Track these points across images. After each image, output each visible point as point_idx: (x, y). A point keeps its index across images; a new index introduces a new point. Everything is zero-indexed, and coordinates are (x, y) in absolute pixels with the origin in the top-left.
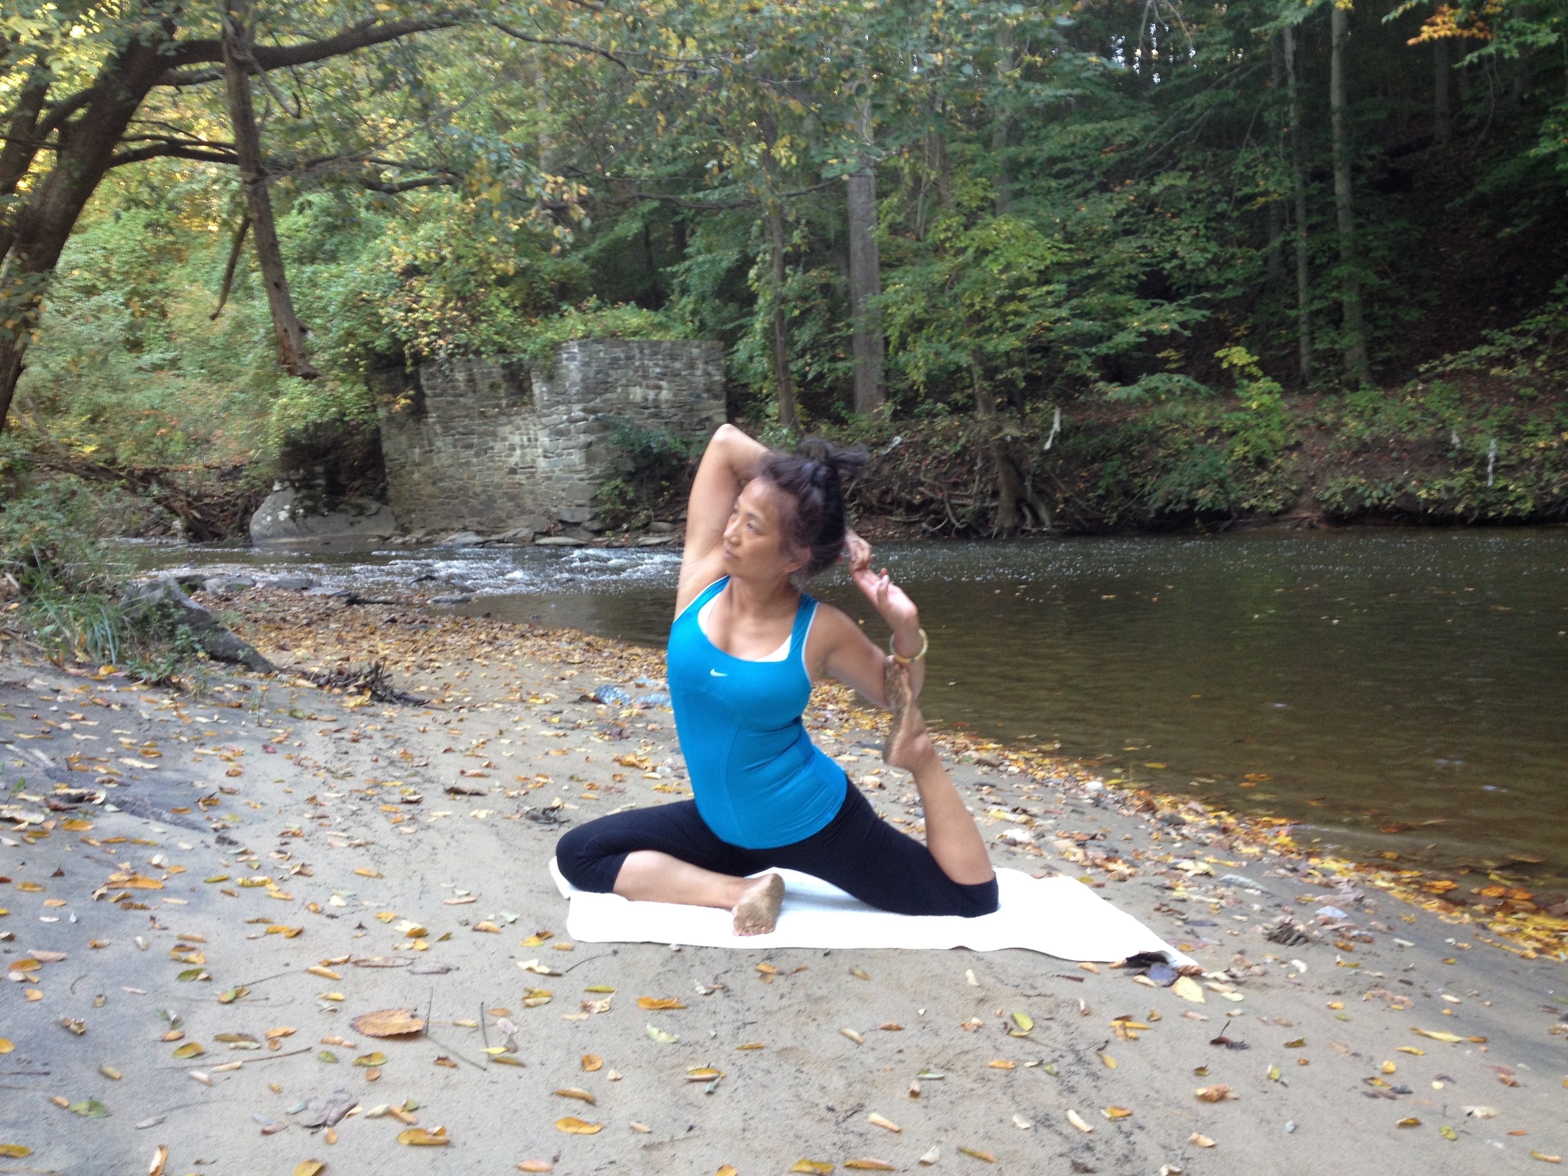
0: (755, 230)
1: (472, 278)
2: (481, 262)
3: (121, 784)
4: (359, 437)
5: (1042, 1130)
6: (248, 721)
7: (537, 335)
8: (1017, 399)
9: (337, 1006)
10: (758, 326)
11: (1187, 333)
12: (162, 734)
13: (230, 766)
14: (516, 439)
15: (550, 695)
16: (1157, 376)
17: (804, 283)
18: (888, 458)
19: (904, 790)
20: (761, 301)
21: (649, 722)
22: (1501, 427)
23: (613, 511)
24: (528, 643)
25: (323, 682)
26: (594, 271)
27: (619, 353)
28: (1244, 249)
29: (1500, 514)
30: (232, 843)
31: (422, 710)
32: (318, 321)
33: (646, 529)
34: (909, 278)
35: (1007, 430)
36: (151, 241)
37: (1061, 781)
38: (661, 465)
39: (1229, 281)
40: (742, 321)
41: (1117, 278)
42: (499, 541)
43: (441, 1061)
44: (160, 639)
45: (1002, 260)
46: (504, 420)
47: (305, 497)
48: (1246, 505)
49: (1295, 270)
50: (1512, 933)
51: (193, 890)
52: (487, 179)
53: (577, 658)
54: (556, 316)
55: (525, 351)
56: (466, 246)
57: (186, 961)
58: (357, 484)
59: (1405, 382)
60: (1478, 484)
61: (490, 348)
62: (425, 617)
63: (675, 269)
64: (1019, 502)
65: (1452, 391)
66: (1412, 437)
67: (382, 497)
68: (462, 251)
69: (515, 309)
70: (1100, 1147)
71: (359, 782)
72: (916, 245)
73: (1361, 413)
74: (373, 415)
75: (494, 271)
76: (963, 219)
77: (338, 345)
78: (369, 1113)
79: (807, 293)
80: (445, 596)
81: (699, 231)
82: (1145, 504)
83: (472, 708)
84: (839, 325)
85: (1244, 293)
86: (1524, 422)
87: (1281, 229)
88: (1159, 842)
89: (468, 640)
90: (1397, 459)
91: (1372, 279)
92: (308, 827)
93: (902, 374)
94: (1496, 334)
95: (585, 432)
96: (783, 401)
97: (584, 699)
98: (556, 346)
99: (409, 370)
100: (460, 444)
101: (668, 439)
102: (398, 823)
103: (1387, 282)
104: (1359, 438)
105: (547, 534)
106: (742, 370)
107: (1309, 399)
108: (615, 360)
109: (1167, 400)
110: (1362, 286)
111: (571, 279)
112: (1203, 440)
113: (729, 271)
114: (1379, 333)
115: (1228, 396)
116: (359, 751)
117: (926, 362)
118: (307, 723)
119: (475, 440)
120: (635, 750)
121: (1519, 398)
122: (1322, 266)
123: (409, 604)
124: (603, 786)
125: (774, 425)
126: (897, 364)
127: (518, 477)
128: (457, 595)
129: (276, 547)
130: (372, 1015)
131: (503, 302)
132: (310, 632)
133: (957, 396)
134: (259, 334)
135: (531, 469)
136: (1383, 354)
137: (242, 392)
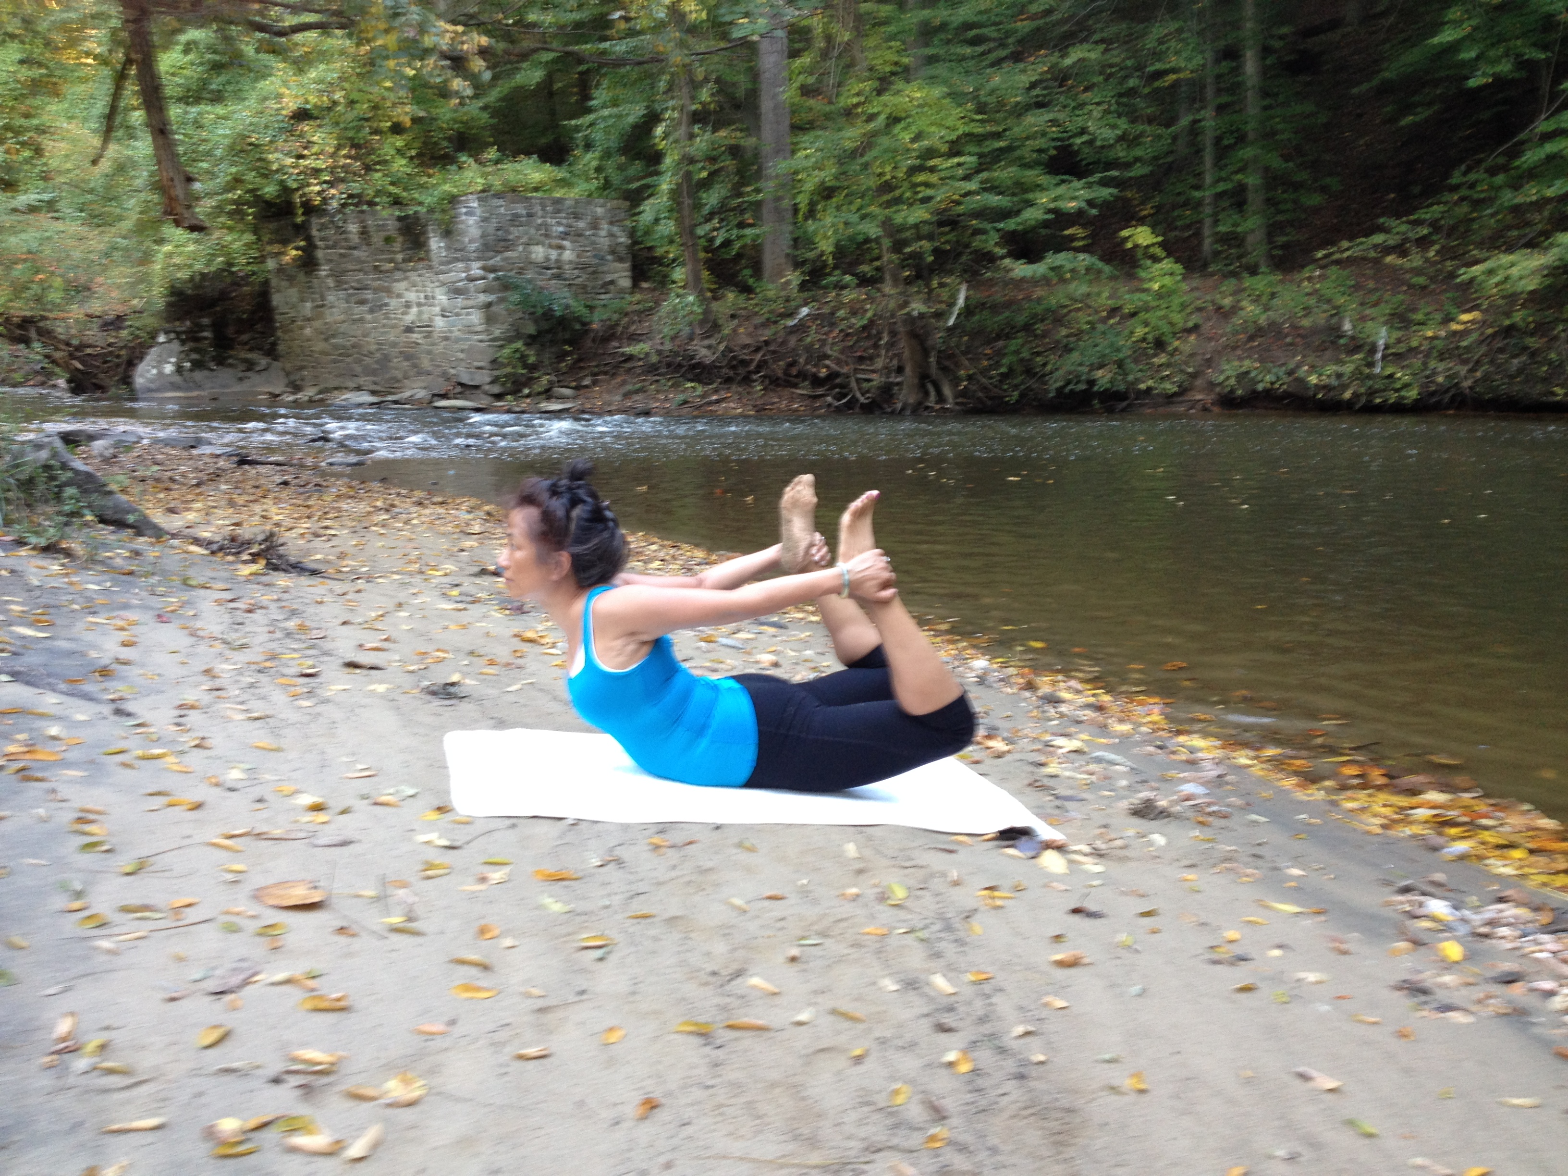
0: (662, 85)
1: (366, 124)
2: (375, 107)
3: (15, 654)
4: (246, 289)
5: (910, 992)
6: (141, 588)
7: (435, 187)
8: (924, 273)
9: (239, 877)
10: (665, 187)
11: (1094, 212)
12: (52, 602)
13: (123, 636)
14: (412, 296)
15: (450, 567)
16: (1063, 255)
17: (713, 143)
18: (795, 329)
19: (798, 668)
20: (668, 161)
22: (1392, 315)
23: (514, 374)
24: (427, 511)
25: (216, 549)
26: (494, 121)
27: (520, 209)
28: (1154, 127)
29: (1387, 401)
30: (129, 715)
31: (317, 580)
32: (204, 165)
33: (548, 394)
34: (820, 144)
35: (914, 305)
36: (25, 73)
38: (563, 330)
39: (1137, 159)
40: (648, 180)
41: (1027, 152)
42: (395, 402)
43: (342, 930)
44: (46, 501)
45: (914, 128)
46: (398, 275)
47: (191, 350)
48: (1143, 386)
49: (1202, 150)
50: (1363, 809)
51: (91, 762)
52: (382, 26)
53: (477, 528)
54: (454, 167)
55: (421, 204)
56: (360, 91)
57: (87, 833)
58: (245, 337)
59: (1303, 267)
60: (1367, 371)
61: (385, 199)
62: (318, 480)
63: (579, 122)
64: (924, 378)
65: (1348, 278)
66: (1306, 323)
67: (272, 352)
68: (355, 96)
69: (411, 158)
70: (962, 1009)
71: (256, 654)
72: (828, 108)
73: (1259, 297)
74: (262, 266)
75: (390, 118)
76: (876, 84)
77: (225, 191)
78: (272, 980)
79: (715, 153)
80: (339, 458)
81: (605, 83)
82: (1045, 383)
83: (370, 579)
84: (749, 189)
85: (1151, 172)
86: (1414, 310)
87: (1191, 108)
88: (1038, 720)
89: (363, 507)
90: (1291, 344)
91: (1276, 162)
92: (206, 698)
93: (811, 243)
94: (1392, 222)
95: (484, 291)
96: (689, 266)
97: (483, 572)
98: (453, 200)
99: (299, 219)
100: (353, 299)
101: (571, 302)
102: (295, 697)
103: (1291, 164)
104: (1255, 323)
105: (444, 396)
106: (647, 233)
107: (1210, 282)
108: (516, 216)
109: (1073, 279)
110: (1267, 169)
111: (470, 129)
112: (1104, 320)
113: (635, 127)
114: (1279, 218)
115: (1131, 276)
116: (254, 622)
117: (836, 232)
118: (202, 592)
119: (369, 295)
120: (535, 626)
121: (1411, 286)
122: (1231, 147)
123: (302, 466)
124: (503, 661)
125: (680, 291)
126: (805, 232)
127: (415, 337)
128: (352, 459)
130: (273, 886)
131: (398, 151)
132: (200, 494)
133: (865, 268)
134: (142, 177)
135: (427, 328)
136: (1285, 239)
137: (124, 238)
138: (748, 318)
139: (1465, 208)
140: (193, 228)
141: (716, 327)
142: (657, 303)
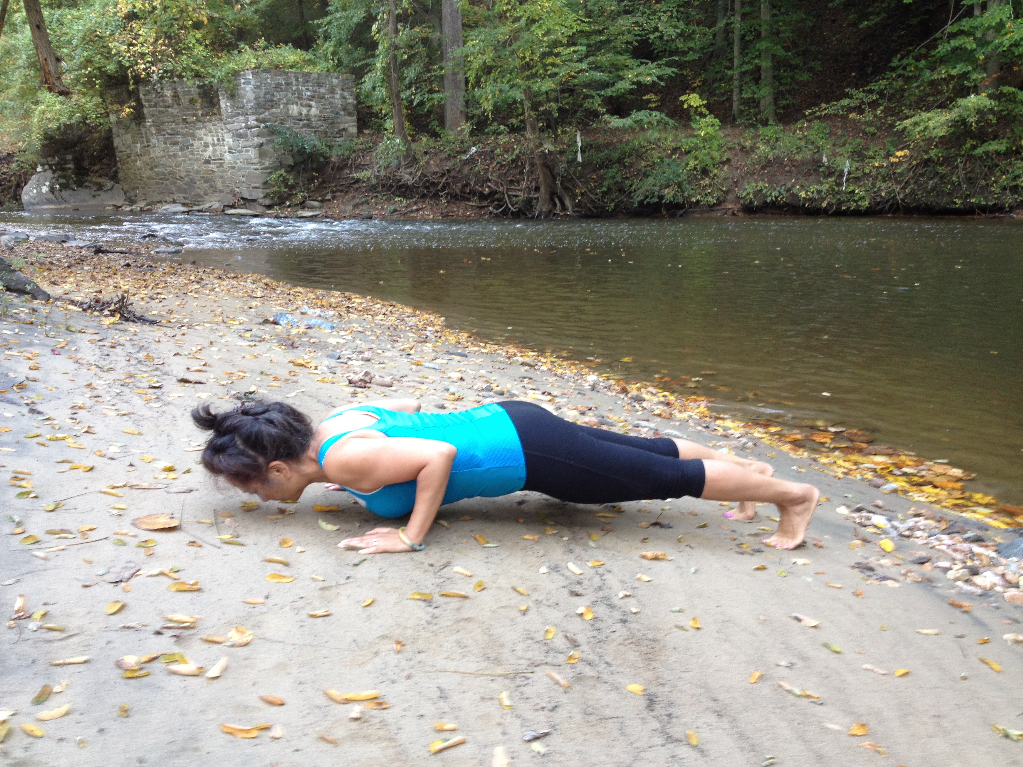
1: (175, 23)
2: (182, 11)
4: (96, 135)
5: (554, 574)
6: (39, 333)
7: (223, 65)
8: (552, 124)
9: (121, 512)
10: (378, 65)
11: (662, 84)
13: (31, 363)
14: (209, 139)
15: (243, 318)
16: (643, 112)
17: (411, 36)
18: (467, 162)
19: (476, 381)
20: (380, 47)
21: (311, 337)
22: (853, 152)
23: (279, 192)
24: (225, 283)
25: (86, 308)
26: (263, 20)
27: (281, 80)
28: (701, 27)
29: (849, 208)
30: (39, 413)
31: (155, 327)
32: (65, 50)
33: (302, 205)
34: (482, 37)
35: (546, 146)
37: (572, 375)
38: (312, 162)
39: (690, 49)
40: (368, 61)
41: (619, 44)
42: (199, 211)
43: (192, 543)
45: (544, 27)
46: (200, 125)
47: (59, 177)
48: (694, 200)
49: (733, 43)
50: (830, 464)
51: (18, 442)
53: (259, 294)
54: (236, 52)
55: (214, 76)
57: (20, 486)
58: (96, 168)
59: (796, 121)
60: (837, 189)
61: (189, 73)
62: (150, 263)
63: (320, 22)
64: (553, 194)
65: (825, 128)
66: (798, 157)
67: (115, 178)
69: (206, 46)
70: (586, 583)
71: (120, 374)
72: (487, 13)
73: (768, 141)
74: (106, 120)
75: (191, 18)
77: (80, 68)
78: (149, 574)
79: (413, 43)
80: (163, 248)
82: (632, 198)
83: (190, 327)
84: (435, 67)
85: (700, 58)
86: (867, 149)
87: (725, 15)
88: (628, 411)
89: (182, 280)
90: (788, 172)
91: (780, 52)
92: (89, 403)
93: (478, 103)
94: (854, 92)
95: (258, 136)
96: (396, 119)
97: (266, 321)
98: (236, 74)
99: (131, 88)
100: (169, 141)
101: (317, 143)
102: (148, 401)
103: (789, 54)
104: (766, 158)
105: (233, 207)
106: (367, 96)
107: (737, 131)
108: (278, 85)
109: (648, 129)
110: (774, 56)
111: (245, 26)
112: (670, 156)
113: (358, 25)
114: (782, 88)
115: (687, 126)
116: (116, 354)
117: (494, 96)
118: (79, 335)
119: (180, 139)
120: (302, 356)
121: (865, 133)
122: (751, 41)
123: (139, 254)
124: (283, 378)
125: (390, 136)
126: (473, 96)
127: (211, 166)
128: (172, 249)
129: (41, 212)
130: (144, 517)
131: (197, 41)
132: (72, 272)
133: (514, 121)
134: (22, 59)
135: (220, 161)
136: (784, 102)
137: (11, 100)
138: (436, 154)
139: (900, 82)
140: (61, 93)
141: (415, 160)
142: (375, 144)
